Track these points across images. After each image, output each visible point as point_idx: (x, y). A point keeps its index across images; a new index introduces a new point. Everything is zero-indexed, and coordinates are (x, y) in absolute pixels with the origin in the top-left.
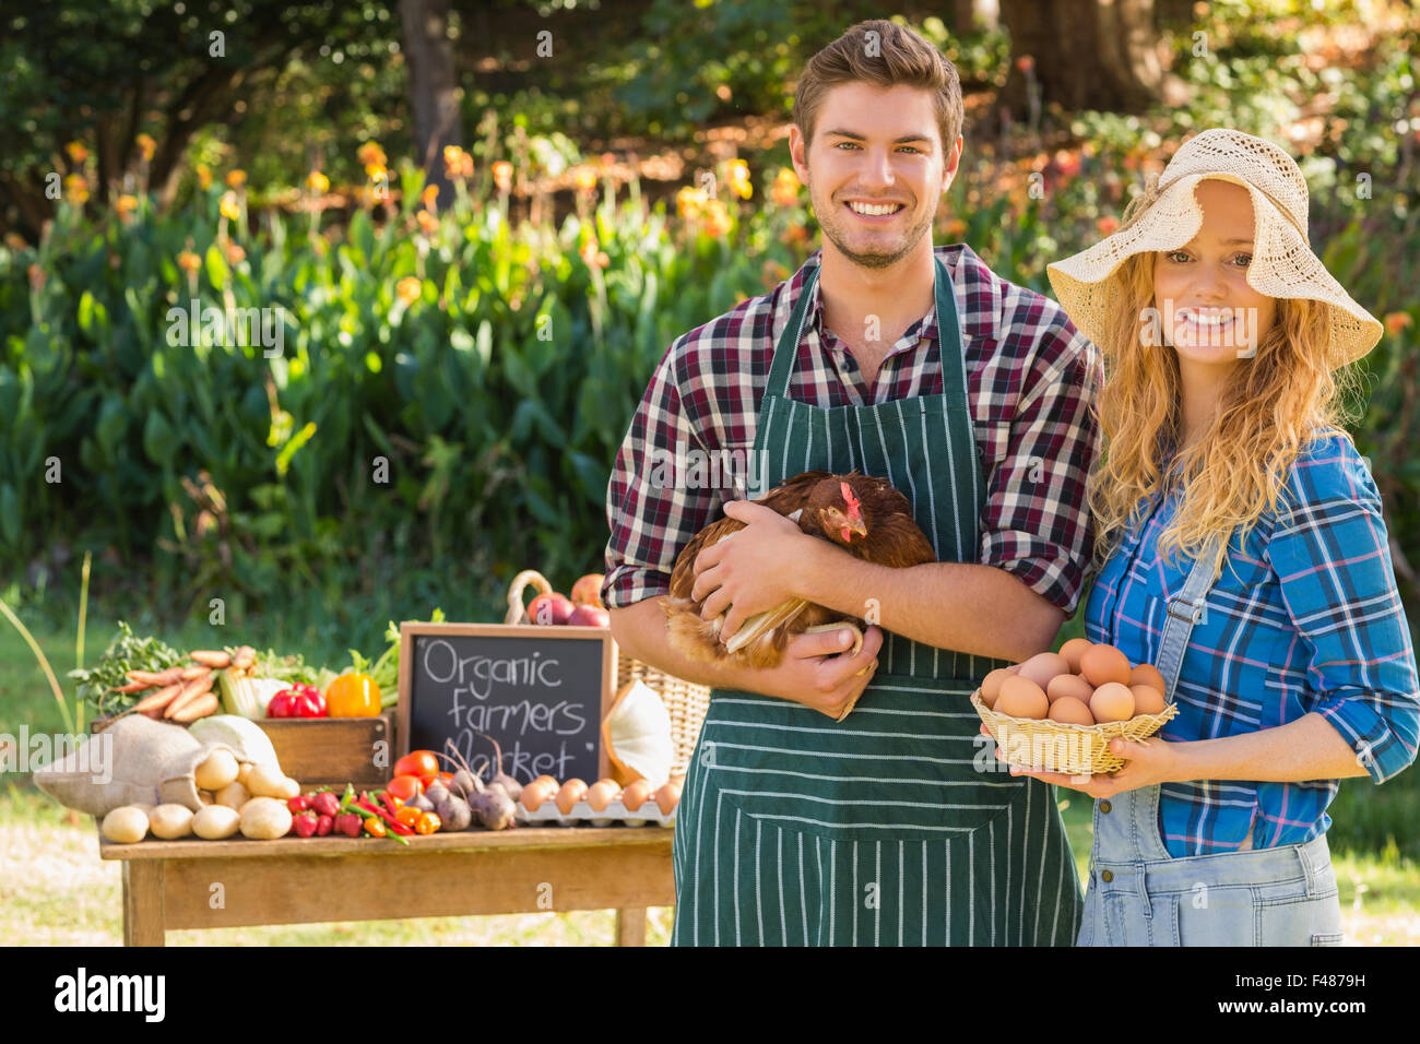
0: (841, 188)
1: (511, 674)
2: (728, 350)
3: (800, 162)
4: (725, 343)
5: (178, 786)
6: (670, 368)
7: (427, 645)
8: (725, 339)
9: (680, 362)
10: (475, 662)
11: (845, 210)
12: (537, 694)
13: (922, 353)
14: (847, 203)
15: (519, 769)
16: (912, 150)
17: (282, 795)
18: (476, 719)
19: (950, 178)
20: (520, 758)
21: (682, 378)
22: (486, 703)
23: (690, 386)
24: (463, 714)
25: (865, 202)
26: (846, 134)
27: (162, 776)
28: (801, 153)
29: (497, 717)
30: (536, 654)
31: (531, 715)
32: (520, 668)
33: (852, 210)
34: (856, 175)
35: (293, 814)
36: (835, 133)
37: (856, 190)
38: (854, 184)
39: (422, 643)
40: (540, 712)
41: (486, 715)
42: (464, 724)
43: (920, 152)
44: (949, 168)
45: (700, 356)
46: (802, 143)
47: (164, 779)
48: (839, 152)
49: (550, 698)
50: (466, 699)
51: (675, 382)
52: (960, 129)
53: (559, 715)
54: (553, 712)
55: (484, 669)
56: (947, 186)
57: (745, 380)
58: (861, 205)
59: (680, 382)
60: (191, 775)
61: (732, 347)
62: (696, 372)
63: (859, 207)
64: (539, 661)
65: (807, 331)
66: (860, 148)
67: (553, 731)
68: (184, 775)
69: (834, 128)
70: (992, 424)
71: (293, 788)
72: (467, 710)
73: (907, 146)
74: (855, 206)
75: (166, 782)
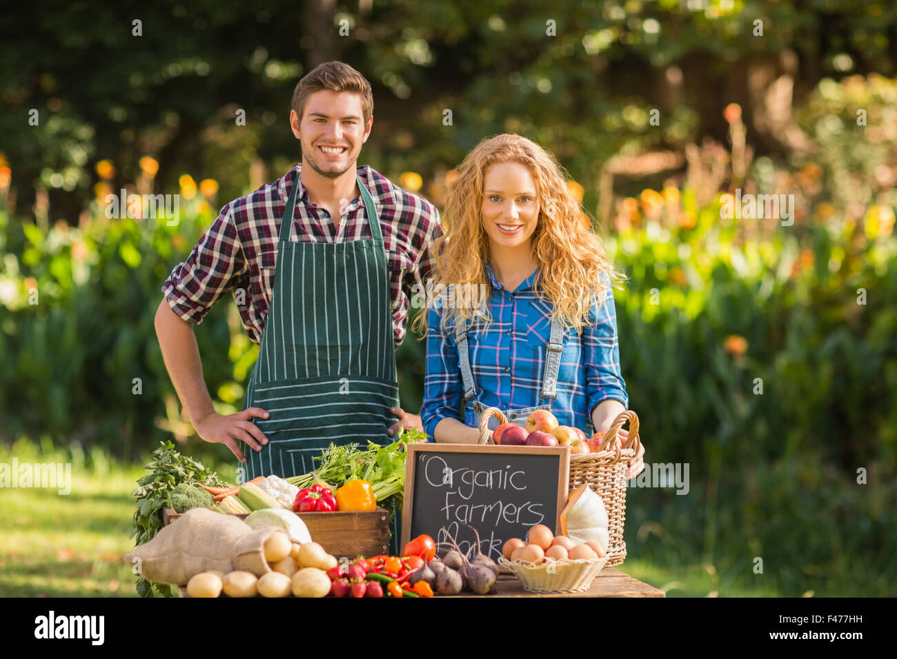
0: (316, 140)
1: (489, 482)
2: (261, 208)
3: (295, 128)
4: (259, 204)
5: (250, 558)
6: (231, 216)
7: (426, 459)
8: (259, 203)
9: (236, 214)
10: (462, 472)
11: (318, 150)
12: (509, 496)
13: (361, 212)
14: (320, 147)
15: (493, 550)
16: (350, 122)
17: (324, 567)
18: (462, 514)
19: (367, 135)
20: (494, 543)
21: (238, 222)
22: (470, 503)
23: (243, 226)
24: (452, 510)
25: (328, 147)
26: (319, 115)
27: (236, 551)
28: (296, 123)
29: (478, 513)
30: (508, 467)
31: (503, 511)
32: (496, 477)
33: (322, 150)
34: (323, 134)
35: (332, 580)
36: (314, 114)
37: (324, 141)
38: (323, 138)
39: (423, 457)
40: (510, 509)
41: (470, 511)
42: (453, 518)
43: (354, 123)
44: (366, 131)
45: (248, 212)
46: (297, 119)
47: (239, 553)
48: (316, 123)
49: (518, 499)
50: (455, 500)
51: (234, 223)
52: (371, 113)
53: (524, 510)
54: (519, 509)
55: (469, 477)
56: (365, 140)
57: (271, 222)
58: (326, 148)
59: (237, 224)
60: (261, 549)
61: (262, 206)
62: (246, 220)
63: (325, 149)
64: (510, 471)
65: (298, 201)
66: (325, 121)
67: (520, 523)
68: (256, 549)
69: (314, 112)
70: (398, 252)
71: (332, 562)
72: (456, 508)
73: (347, 121)
74: (324, 149)
75: (241, 555)
